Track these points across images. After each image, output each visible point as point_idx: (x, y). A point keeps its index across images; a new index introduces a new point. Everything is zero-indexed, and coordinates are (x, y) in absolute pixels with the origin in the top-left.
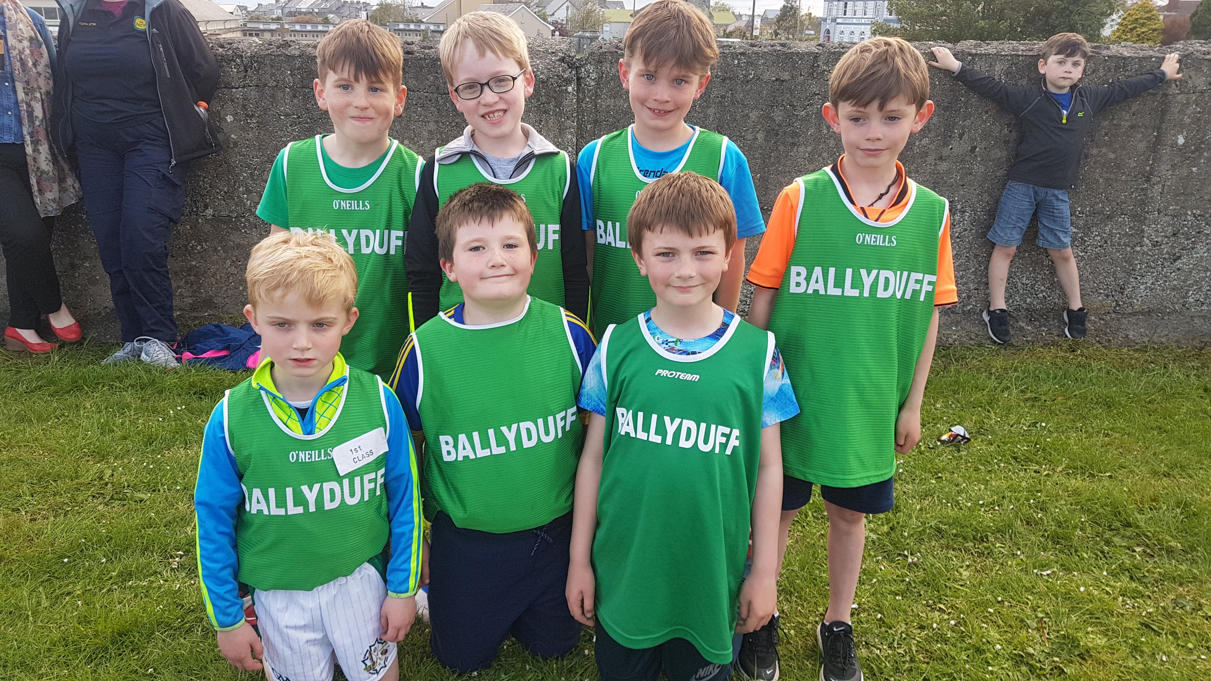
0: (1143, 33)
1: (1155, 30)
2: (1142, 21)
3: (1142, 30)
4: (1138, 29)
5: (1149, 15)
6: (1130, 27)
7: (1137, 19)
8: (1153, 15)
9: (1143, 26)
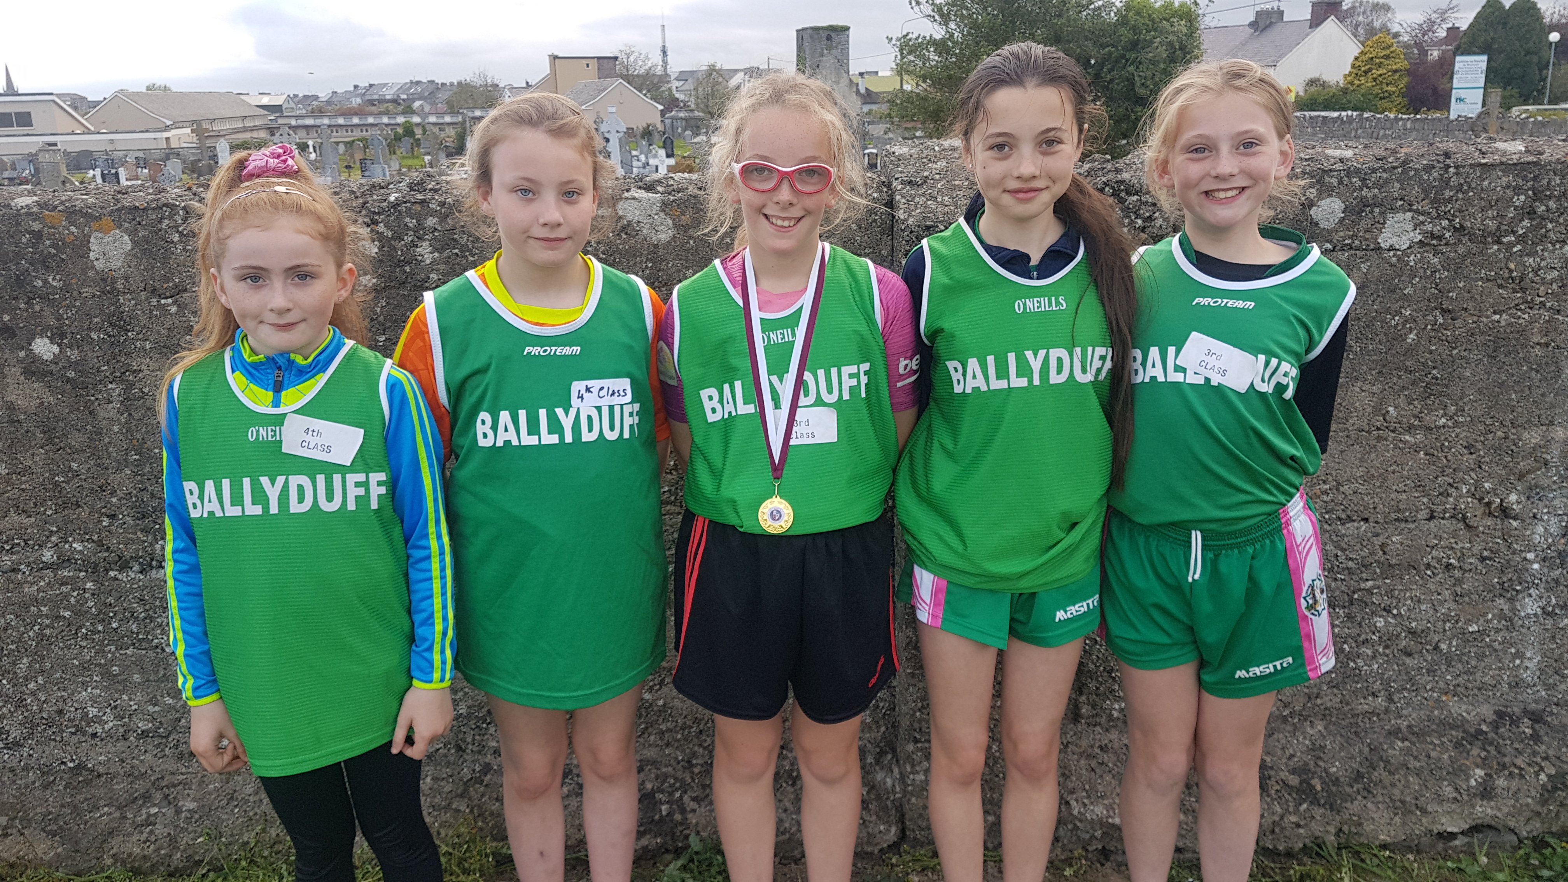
0: (1381, 75)
1: (1396, 71)
2: (1378, 61)
3: (1379, 73)
4: (1374, 71)
5: (1387, 52)
6: (1363, 69)
7: (1372, 58)
8: (1392, 52)
9: (1380, 67)
